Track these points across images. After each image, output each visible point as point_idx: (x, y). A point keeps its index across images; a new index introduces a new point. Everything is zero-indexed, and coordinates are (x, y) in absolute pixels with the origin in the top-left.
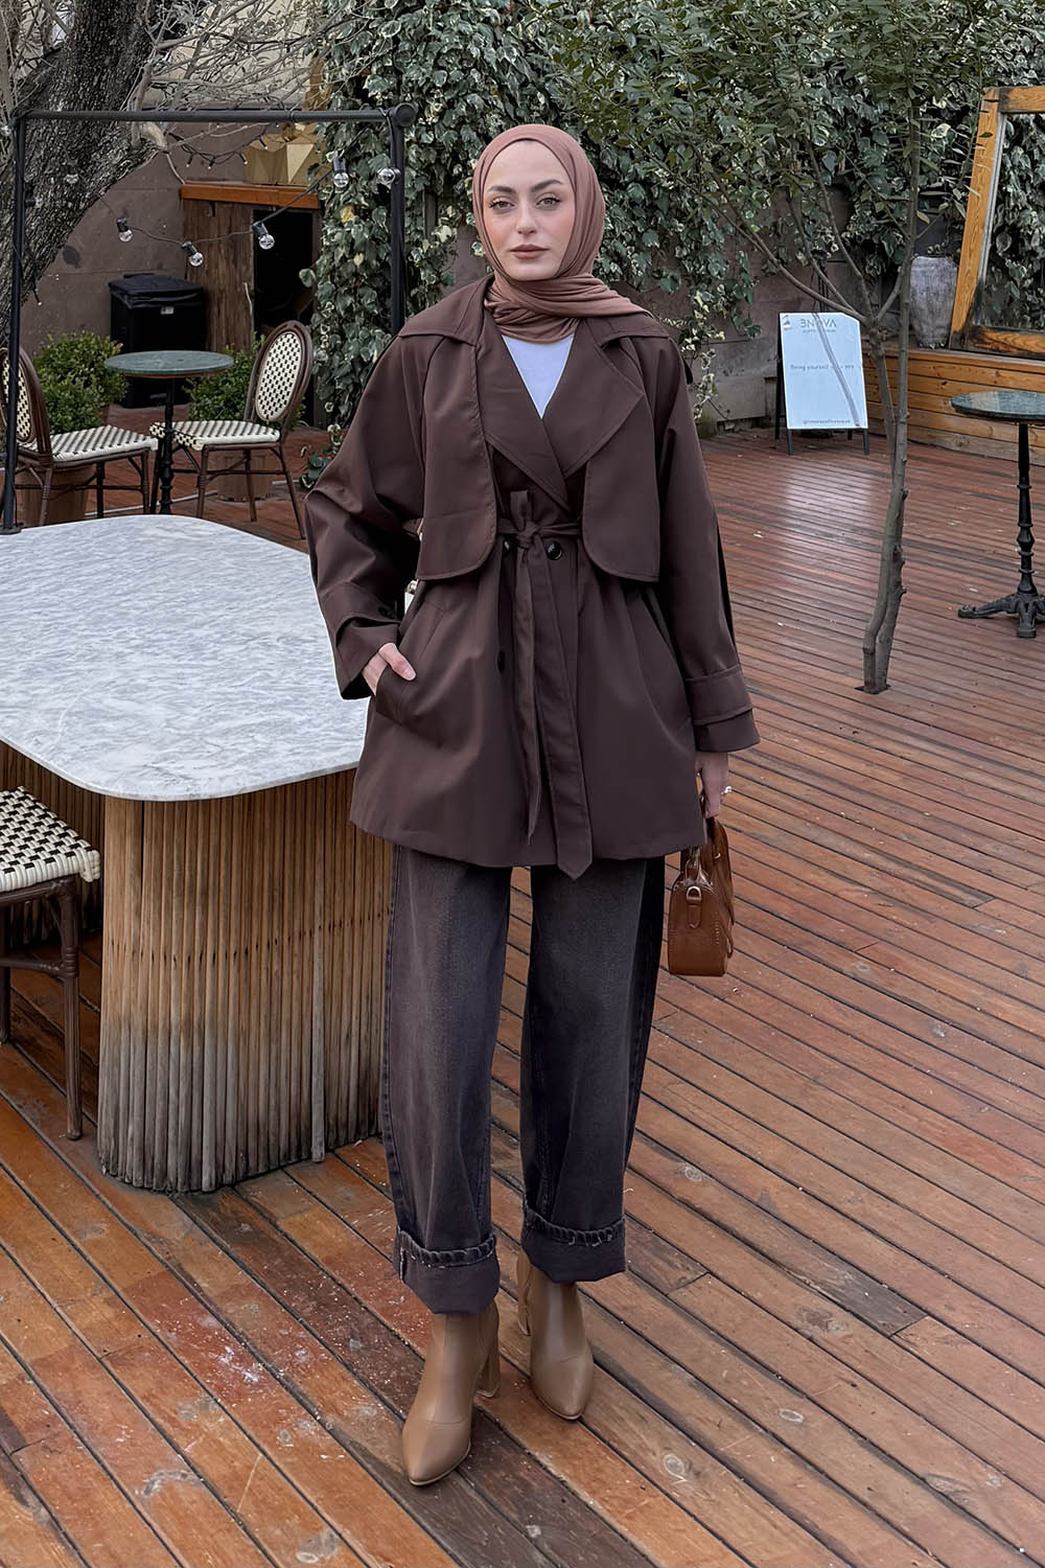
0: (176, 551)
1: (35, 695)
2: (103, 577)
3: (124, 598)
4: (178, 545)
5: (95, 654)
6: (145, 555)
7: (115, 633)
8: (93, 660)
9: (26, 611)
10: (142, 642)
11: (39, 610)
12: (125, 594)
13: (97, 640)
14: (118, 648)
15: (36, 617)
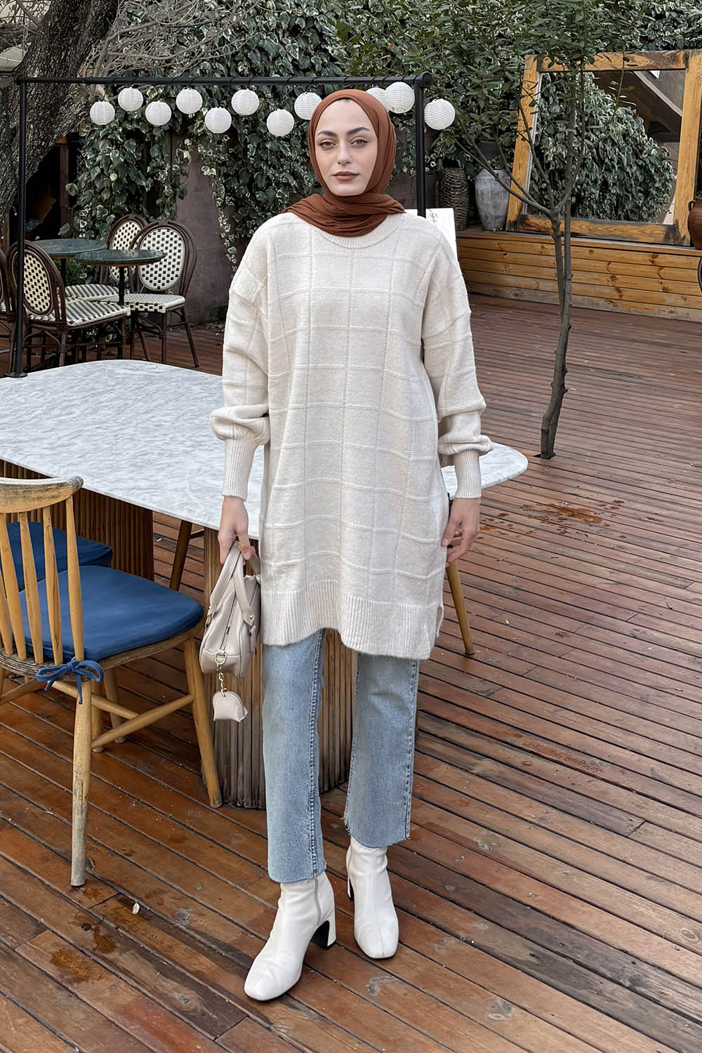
0: (152, 383)
1: (156, 480)
2: (121, 402)
3: (149, 415)
4: (150, 379)
5: (169, 452)
6: (134, 387)
7: (167, 438)
8: (171, 456)
9: (89, 428)
10: (191, 443)
11: (98, 426)
12: (147, 412)
13: (160, 443)
14: (181, 448)
15: (99, 430)
